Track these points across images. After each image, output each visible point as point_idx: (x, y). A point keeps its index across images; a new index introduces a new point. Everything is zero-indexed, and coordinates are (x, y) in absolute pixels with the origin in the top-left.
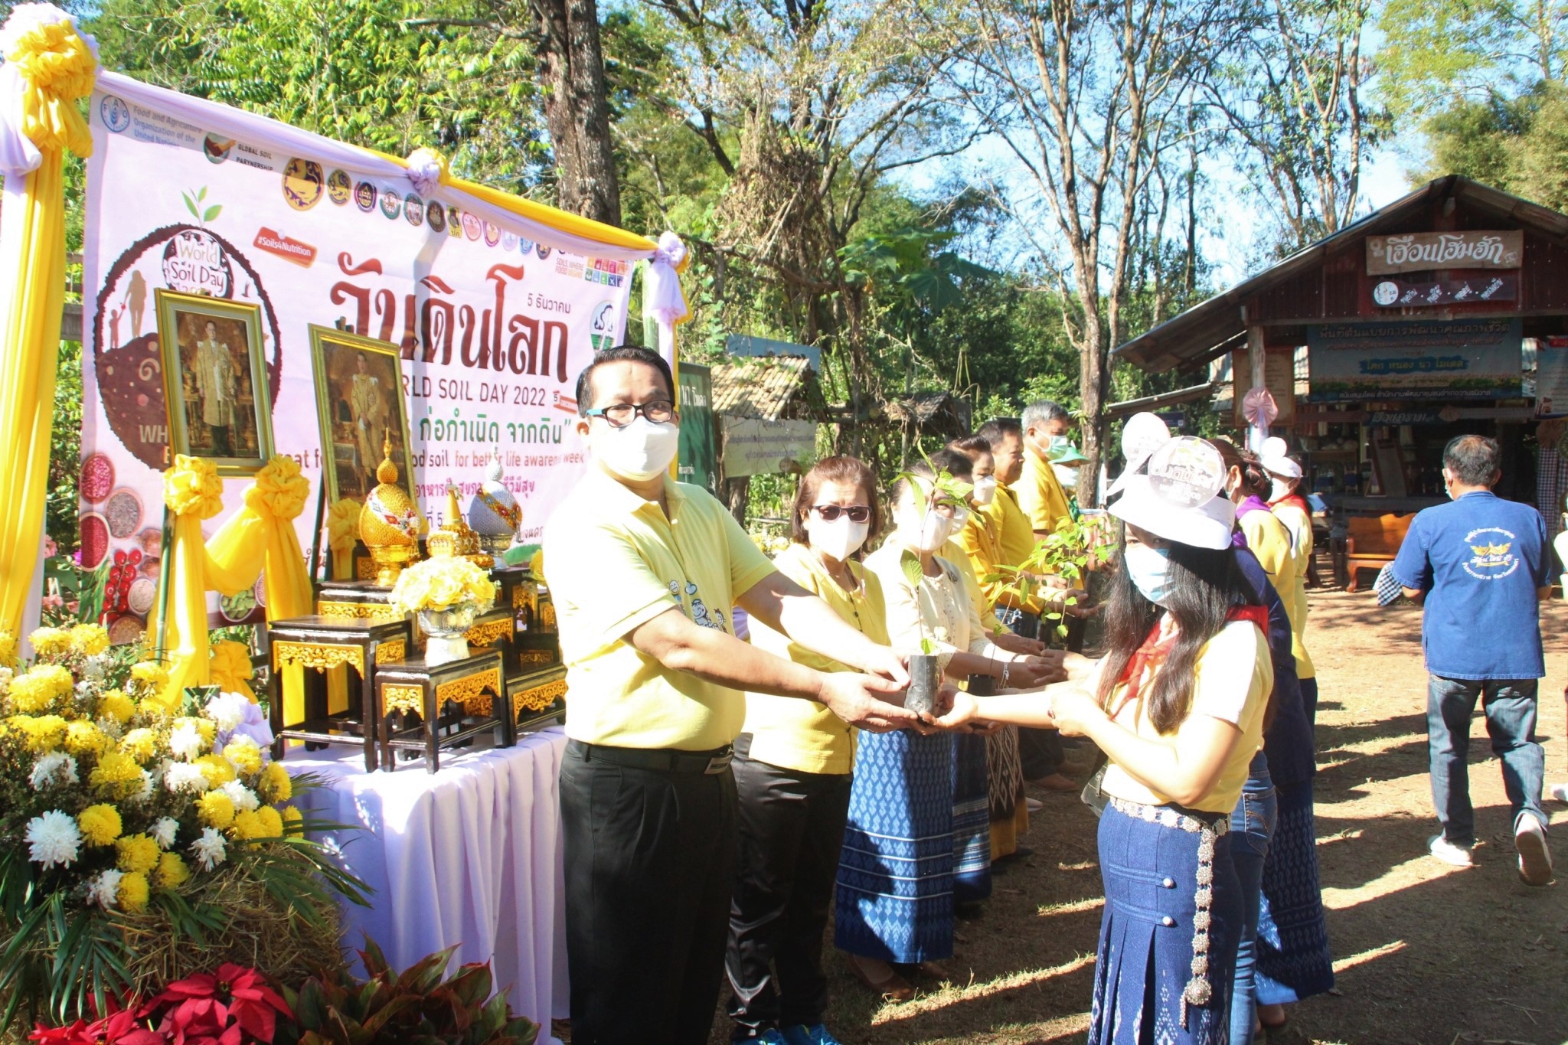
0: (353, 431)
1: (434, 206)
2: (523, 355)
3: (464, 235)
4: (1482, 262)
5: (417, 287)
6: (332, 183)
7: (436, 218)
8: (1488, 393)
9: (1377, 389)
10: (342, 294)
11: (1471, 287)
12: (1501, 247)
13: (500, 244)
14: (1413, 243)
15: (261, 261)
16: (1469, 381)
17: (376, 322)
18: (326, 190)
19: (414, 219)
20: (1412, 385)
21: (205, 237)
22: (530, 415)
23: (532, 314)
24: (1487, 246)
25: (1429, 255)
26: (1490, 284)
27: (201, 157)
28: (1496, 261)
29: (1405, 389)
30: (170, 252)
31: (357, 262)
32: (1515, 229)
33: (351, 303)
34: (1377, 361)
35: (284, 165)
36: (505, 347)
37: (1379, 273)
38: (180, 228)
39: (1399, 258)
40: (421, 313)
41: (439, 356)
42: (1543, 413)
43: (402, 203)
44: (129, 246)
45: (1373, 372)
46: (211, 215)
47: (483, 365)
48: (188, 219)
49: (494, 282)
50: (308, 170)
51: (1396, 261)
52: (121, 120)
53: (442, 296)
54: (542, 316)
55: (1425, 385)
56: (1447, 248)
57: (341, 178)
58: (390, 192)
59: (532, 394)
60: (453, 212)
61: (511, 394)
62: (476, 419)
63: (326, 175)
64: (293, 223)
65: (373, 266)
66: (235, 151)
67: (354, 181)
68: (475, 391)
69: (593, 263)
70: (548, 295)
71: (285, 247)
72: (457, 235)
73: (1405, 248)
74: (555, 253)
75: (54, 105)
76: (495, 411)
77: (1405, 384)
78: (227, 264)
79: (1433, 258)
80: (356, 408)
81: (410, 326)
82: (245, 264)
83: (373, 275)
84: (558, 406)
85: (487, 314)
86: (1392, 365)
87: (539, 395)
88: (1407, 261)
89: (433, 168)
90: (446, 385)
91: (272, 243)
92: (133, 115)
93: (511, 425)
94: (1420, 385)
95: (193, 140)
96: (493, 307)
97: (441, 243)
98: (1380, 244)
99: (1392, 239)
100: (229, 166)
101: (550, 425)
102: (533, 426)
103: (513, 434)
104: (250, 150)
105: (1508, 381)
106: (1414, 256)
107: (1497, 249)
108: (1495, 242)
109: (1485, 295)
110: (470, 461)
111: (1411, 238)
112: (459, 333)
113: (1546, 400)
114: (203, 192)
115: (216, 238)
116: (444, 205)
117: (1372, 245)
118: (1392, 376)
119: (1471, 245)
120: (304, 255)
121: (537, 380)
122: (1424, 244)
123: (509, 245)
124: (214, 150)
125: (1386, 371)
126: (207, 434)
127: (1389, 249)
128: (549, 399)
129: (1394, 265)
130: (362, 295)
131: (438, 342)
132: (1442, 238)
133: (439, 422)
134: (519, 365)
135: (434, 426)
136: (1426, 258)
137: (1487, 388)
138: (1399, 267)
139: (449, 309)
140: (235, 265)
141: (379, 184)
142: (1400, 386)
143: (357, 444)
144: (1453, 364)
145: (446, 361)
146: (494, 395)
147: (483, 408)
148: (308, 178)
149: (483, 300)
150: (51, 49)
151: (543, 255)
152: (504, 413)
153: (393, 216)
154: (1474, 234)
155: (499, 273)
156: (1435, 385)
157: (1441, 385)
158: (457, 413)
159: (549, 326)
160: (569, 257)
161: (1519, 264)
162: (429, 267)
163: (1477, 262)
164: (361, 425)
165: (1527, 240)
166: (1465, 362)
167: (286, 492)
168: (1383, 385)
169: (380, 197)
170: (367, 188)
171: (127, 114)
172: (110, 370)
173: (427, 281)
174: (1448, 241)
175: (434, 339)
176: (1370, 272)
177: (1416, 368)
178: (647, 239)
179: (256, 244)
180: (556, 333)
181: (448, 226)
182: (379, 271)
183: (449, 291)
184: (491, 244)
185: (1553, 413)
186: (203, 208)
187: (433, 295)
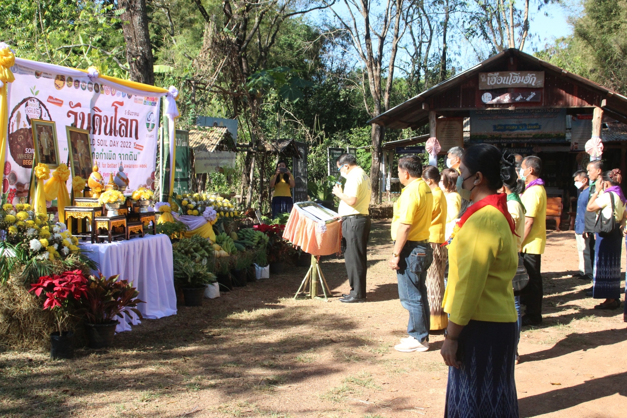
0: (78, 156)
1: (96, 85)
2: (123, 131)
3: (105, 93)
4: (527, 85)
5: (91, 111)
6: (68, 81)
7: (97, 89)
8: (550, 140)
9: (501, 138)
10: (70, 114)
11: (522, 96)
12: (535, 78)
13: (116, 95)
14: (499, 76)
15: (49, 106)
16: (541, 135)
17: (79, 122)
18: (66, 83)
19: (90, 89)
20: (516, 137)
21: (35, 100)
22: (126, 151)
23: (126, 117)
24: (529, 77)
25: (505, 81)
26: (530, 94)
27: (34, 77)
28: (533, 84)
29: (513, 138)
30: (27, 105)
31: (74, 104)
32: (542, 71)
33: (73, 116)
34: (501, 125)
35: (55, 77)
36: (118, 129)
37: (484, 89)
38: (30, 98)
39: (493, 82)
40: (92, 119)
41: (97, 132)
42: (574, 149)
43: (87, 85)
44: (17, 104)
45: (499, 130)
46: (36, 94)
47: (111, 135)
48: (32, 96)
49: (114, 107)
50: (61, 78)
51: (491, 83)
52: (16, 69)
53: (98, 113)
54: (129, 118)
55: (522, 137)
56: (513, 78)
57: (70, 79)
58: (84, 82)
59: (126, 144)
60: (102, 86)
61: (120, 144)
62: (108, 152)
63: (66, 78)
64: (58, 94)
65: (79, 105)
66: (43, 75)
67: (74, 79)
68: (108, 143)
69: (146, 98)
70: (132, 110)
71: (55, 101)
72: (103, 93)
73: (495, 78)
74: (133, 96)
75: (6, 70)
76: (114, 150)
77: (513, 136)
78: (40, 108)
79: (507, 83)
80: (78, 149)
81: (89, 123)
82: (45, 107)
83: (78, 108)
84: (135, 148)
85: (112, 118)
86: (507, 127)
87: (129, 144)
88: (496, 84)
89: (96, 73)
90: (99, 141)
91: (52, 100)
92: (19, 67)
93: (120, 154)
94: (519, 136)
95: (32, 72)
96: (114, 116)
97: (98, 97)
98: (484, 76)
99: (490, 74)
100: (41, 78)
101: (133, 154)
102: (127, 154)
103: (120, 157)
104: (46, 74)
105: (559, 135)
106: (499, 82)
107: (533, 79)
108: (533, 76)
109: (528, 99)
110: (107, 166)
111: (497, 74)
112: (103, 125)
113: (576, 143)
114: (35, 87)
115: (38, 100)
116: (99, 84)
117: (481, 77)
118: (507, 132)
119: (523, 77)
120: (60, 103)
121: (128, 139)
122: (503, 77)
123: (118, 95)
124: (38, 75)
125: (505, 130)
126: (44, 157)
127: (489, 78)
128: (132, 145)
129: (491, 85)
130: (75, 114)
131: (97, 128)
132: (511, 74)
133: (97, 153)
134: (122, 134)
135: (96, 154)
136: (504, 83)
137: (549, 138)
138: (493, 86)
139: (100, 117)
140: (42, 107)
141: (81, 79)
142: (510, 137)
143: (79, 160)
144: (535, 127)
145: (99, 134)
146: (114, 144)
147: (110, 148)
148: (61, 80)
149: (110, 113)
150: (5, 56)
151: (130, 97)
152: (117, 150)
153: (84, 89)
154: (524, 72)
155: (115, 104)
156: (526, 136)
157: (529, 136)
158: (103, 150)
159: (132, 121)
160: (138, 97)
161: (543, 86)
162: (94, 104)
163: (525, 85)
164: (80, 155)
165: (546, 76)
166: (540, 126)
167: (65, 173)
168: (503, 136)
169: (81, 83)
170: (77, 81)
171: (17, 67)
172: (11, 139)
173: (94, 108)
174: (513, 75)
175: (96, 127)
176: (480, 88)
177: (518, 129)
178: (165, 89)
179: (48, 101)
180: (134, 123)
181: (100, 90)
182: (80, 106)
183: (100, 111)
184: (113, 95)
185: (579, 149)
186: (35, 92)
187: (96, 113)
